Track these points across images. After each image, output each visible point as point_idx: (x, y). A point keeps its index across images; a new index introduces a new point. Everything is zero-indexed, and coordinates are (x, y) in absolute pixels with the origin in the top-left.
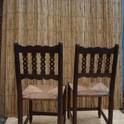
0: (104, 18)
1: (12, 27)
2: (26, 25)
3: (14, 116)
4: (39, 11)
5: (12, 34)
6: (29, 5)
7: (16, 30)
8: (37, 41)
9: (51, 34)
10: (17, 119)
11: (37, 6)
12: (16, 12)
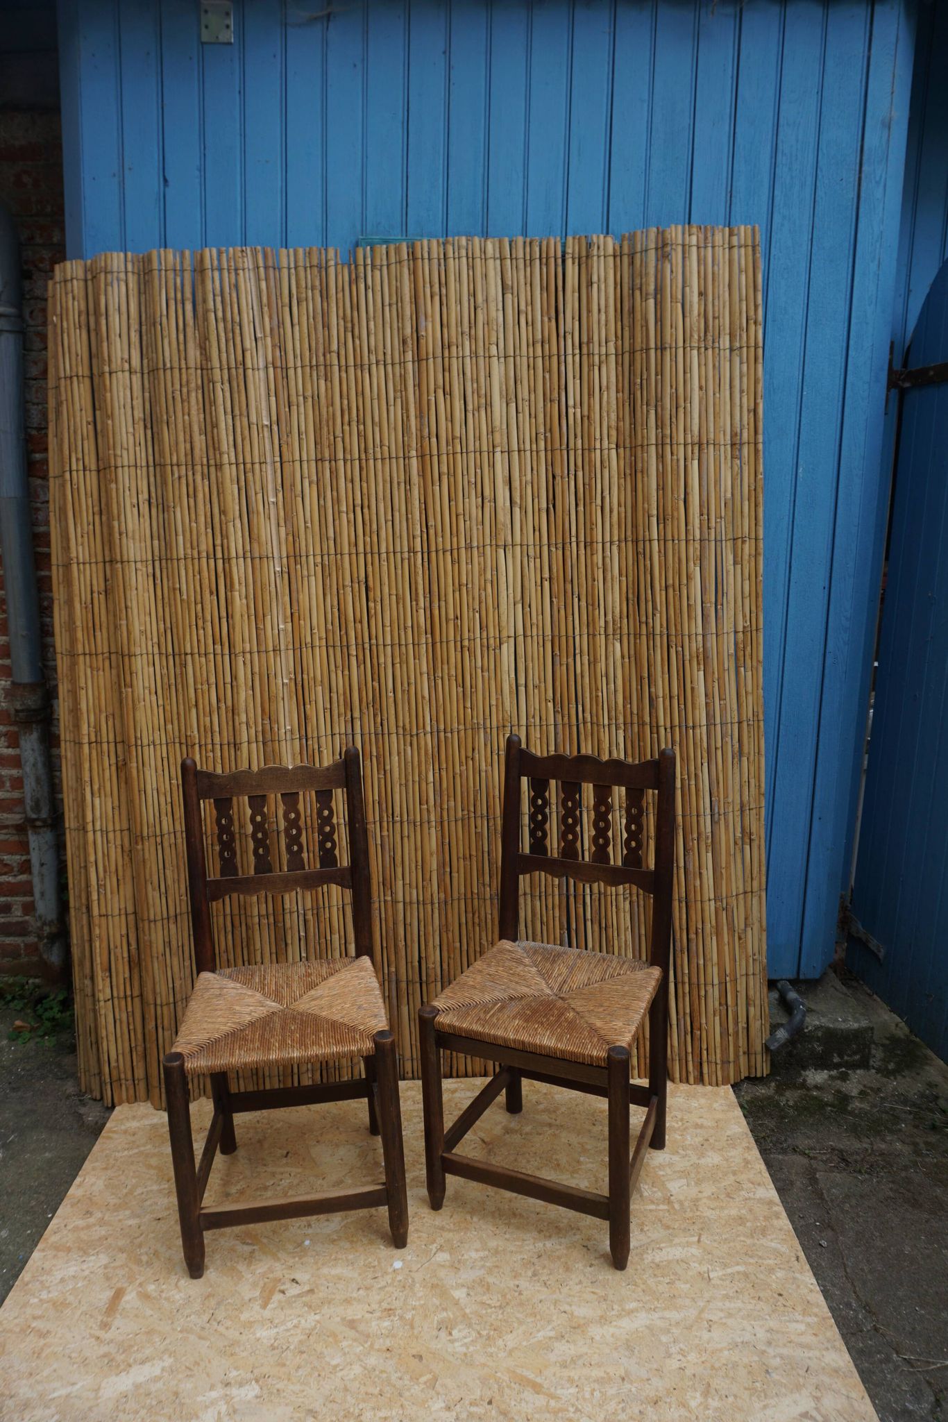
0: (636, 541)
1: (102, 644)
2: (171, 630)
3: (148, 1097)
4: (236, 541)
5: (104, 678)
6: (180, 515)
7: (120, 659)
8: (234, 711)
9: (317, 663)
10: (164, 1117)
11: (223, 512)
12: (111, 560)
